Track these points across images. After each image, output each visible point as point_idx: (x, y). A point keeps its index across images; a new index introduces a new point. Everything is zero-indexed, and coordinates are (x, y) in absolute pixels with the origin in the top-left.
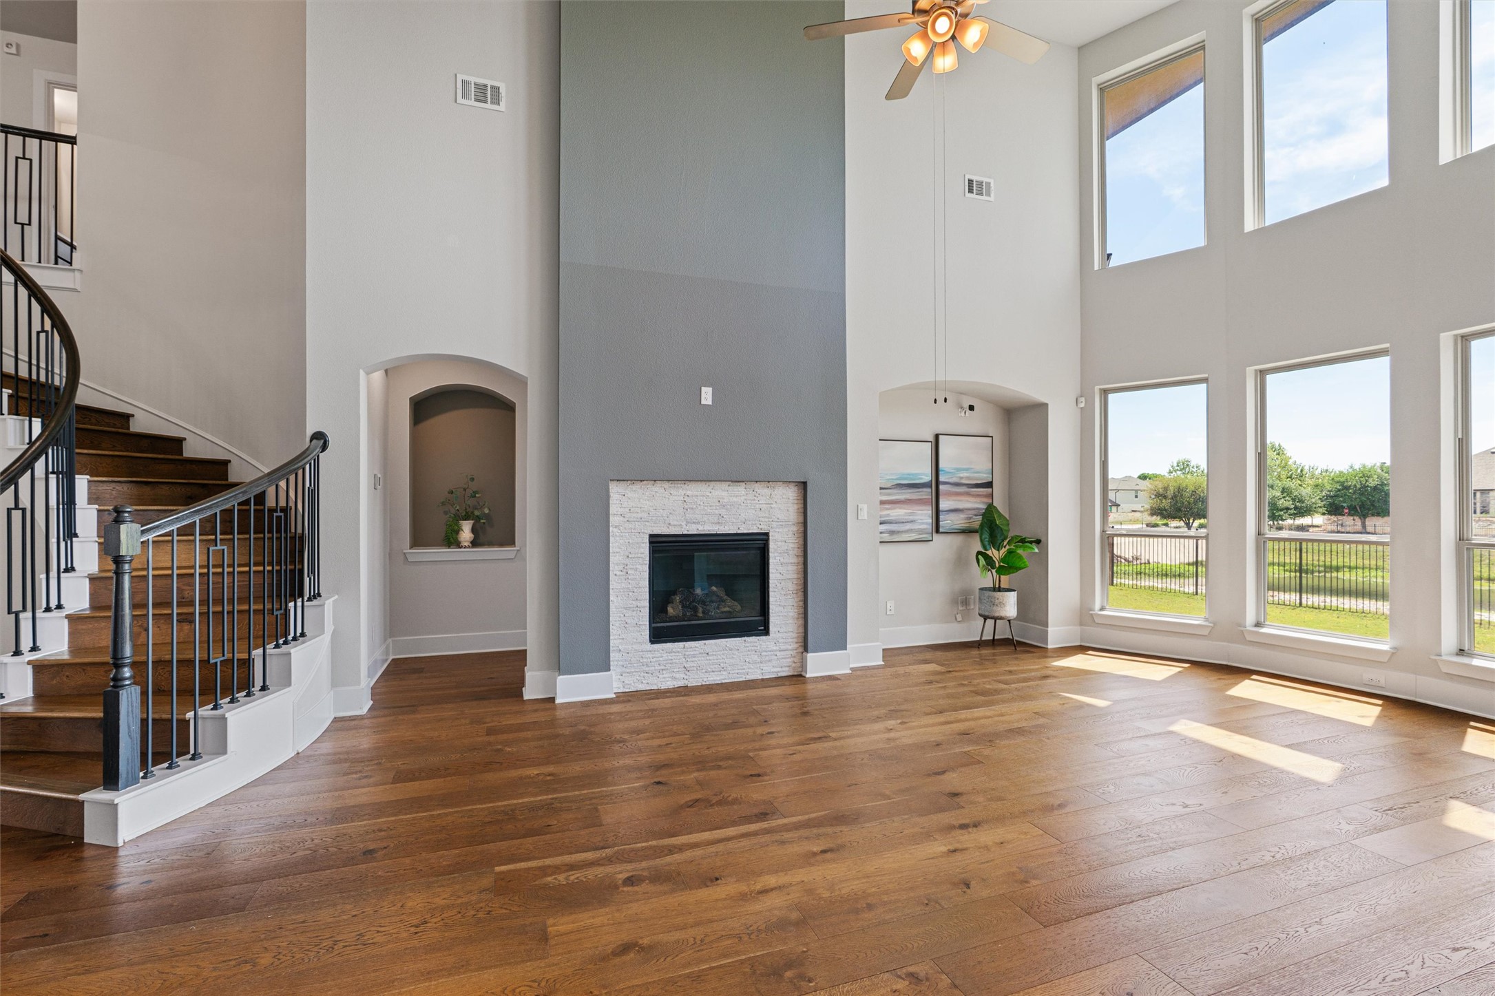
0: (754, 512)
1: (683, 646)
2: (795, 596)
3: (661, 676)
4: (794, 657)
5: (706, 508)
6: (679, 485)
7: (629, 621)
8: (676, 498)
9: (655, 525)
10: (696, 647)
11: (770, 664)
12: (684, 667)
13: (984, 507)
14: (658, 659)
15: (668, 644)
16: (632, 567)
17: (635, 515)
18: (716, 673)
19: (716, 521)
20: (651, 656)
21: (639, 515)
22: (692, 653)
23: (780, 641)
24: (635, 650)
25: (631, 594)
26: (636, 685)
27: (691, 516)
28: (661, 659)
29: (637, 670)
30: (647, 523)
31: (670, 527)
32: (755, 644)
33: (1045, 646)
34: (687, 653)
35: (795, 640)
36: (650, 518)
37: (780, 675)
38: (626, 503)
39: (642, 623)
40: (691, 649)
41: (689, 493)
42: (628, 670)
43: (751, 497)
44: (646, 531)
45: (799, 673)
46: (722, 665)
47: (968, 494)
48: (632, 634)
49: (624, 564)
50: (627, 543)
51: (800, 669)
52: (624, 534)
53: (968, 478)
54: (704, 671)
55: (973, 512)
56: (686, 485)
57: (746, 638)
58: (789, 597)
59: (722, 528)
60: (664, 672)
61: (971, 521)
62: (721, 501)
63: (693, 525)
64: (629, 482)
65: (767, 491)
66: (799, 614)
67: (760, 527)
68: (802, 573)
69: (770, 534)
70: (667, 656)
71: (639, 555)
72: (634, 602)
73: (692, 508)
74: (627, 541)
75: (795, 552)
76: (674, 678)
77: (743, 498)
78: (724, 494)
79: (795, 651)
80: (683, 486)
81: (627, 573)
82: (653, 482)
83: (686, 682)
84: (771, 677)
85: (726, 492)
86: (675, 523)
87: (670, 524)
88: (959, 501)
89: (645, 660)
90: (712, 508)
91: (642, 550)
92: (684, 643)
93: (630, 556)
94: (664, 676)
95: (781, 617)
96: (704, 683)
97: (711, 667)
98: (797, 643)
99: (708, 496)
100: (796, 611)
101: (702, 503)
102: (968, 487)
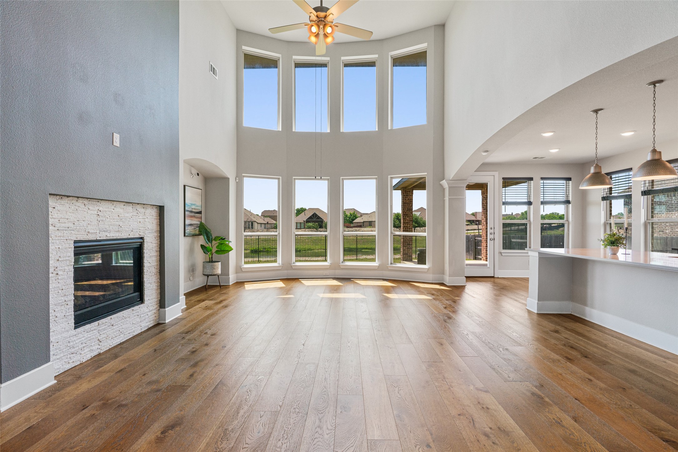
0: (136, 223)
1: (97, 324)
2: (155, 275)
3: (83, 352)
4: (156, 313)
5: (111, 220)
6: (94, 203)
7: (58, 315)
8: (92, 212)
9: (79, 233)
10: (106, 322)
11: (145, 322)
12: (99, 340)
13: (199, 223)
14: (81, 340)
15: (87, 326)
16: (62, 268)
17: (63, 225)
18: (117, 337)
19: (117, 230)
20: (75, 338)
21: (67, 225)
22: (103, 328)
23: (149, 305)
24: (64, 337)
25: (60, 291)
26: (65, 366)
27: (102, 226)
28: (83, 339)
29: (65, 354)
30: (72, 232)
31: (89, 234)
32: (138, 311)
33: (228, 284)
34: (100, 329)
35: (156, 303)
36: (75, 227)
37: (150, 326)
38: (56, 214)
39: (69, 314)
40: (103, 325)
41: (101, 209)
42: (58, 357)
43: (135, 214)
44: (72, 238)
45: (157, 323)
46: (121, 330)
47: (194, 217)
48: (61, 325)
49: (54, 267)
50: (58, 249)
51: (158, 320)
52: (55, 241)
53: (195, 209)
54: (111, 338)
55: (196, 226)
56: (99, 203)
57: (132, 308)
58: (153, 277)
59: (120, 234)
60: (85, 348)
61: (195, 230)
62: (120, 215)
63: (103, 233)
64: (58, 197)
65: (142, 210)
66: (158, 286)
67: (140, 233)
68: (159, 261)
69: (145, 238)
70: (87, 335)
71: (67, 258)
72: (62, 298)
73: (103, 220)
74: (57, 247)
75: (156, 249)
76: (92, 351)
77: (131, 214)
78: (121, 211)
79: (156, 310)
80: (97, 203)
81: (57, 274)
82: (76, 199)
83: (99, 350)
84: (145, 329)
85: (123, 210)
86: (93, 231)
87: (89, 232)
88: (192, 220)
89: (72, 344)
90: (114, 220)
91: (69, 254)
92: (98, 322)
93: (60, 259)
94: (85, 351)
95: (150, 290)
96: (110, 347)
97: (115, 334)
98: (156, 304)
99: (112, 212)
100: (156, 285)
101: (108, 217)
102: (195, 213)
